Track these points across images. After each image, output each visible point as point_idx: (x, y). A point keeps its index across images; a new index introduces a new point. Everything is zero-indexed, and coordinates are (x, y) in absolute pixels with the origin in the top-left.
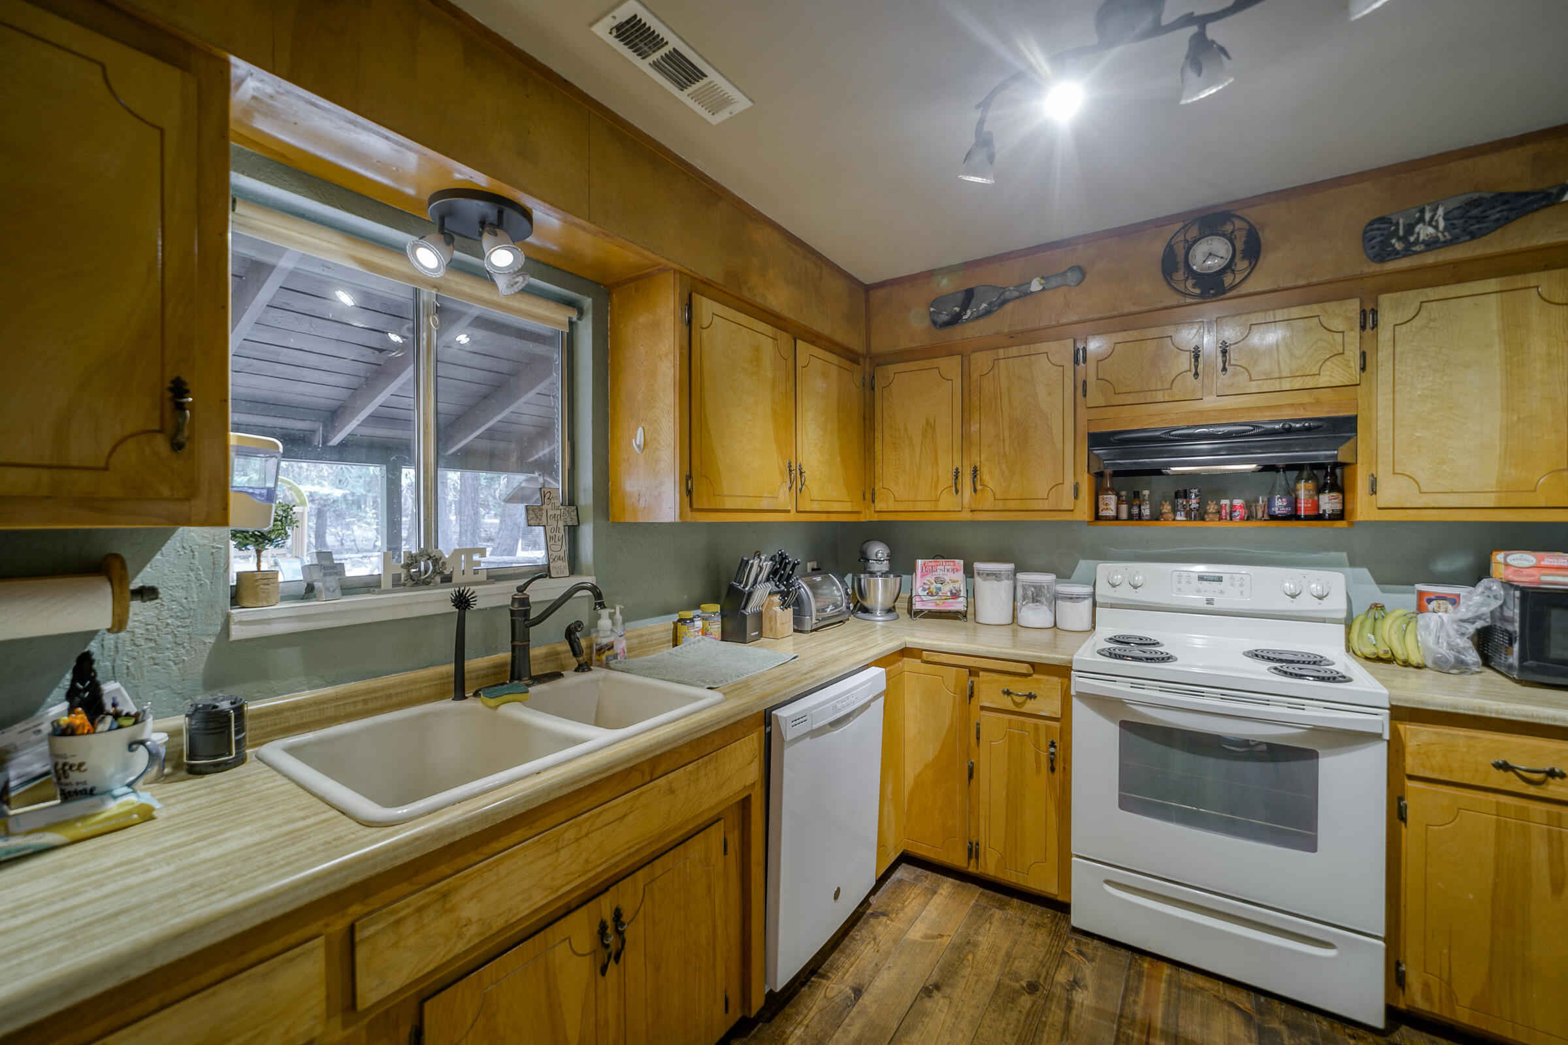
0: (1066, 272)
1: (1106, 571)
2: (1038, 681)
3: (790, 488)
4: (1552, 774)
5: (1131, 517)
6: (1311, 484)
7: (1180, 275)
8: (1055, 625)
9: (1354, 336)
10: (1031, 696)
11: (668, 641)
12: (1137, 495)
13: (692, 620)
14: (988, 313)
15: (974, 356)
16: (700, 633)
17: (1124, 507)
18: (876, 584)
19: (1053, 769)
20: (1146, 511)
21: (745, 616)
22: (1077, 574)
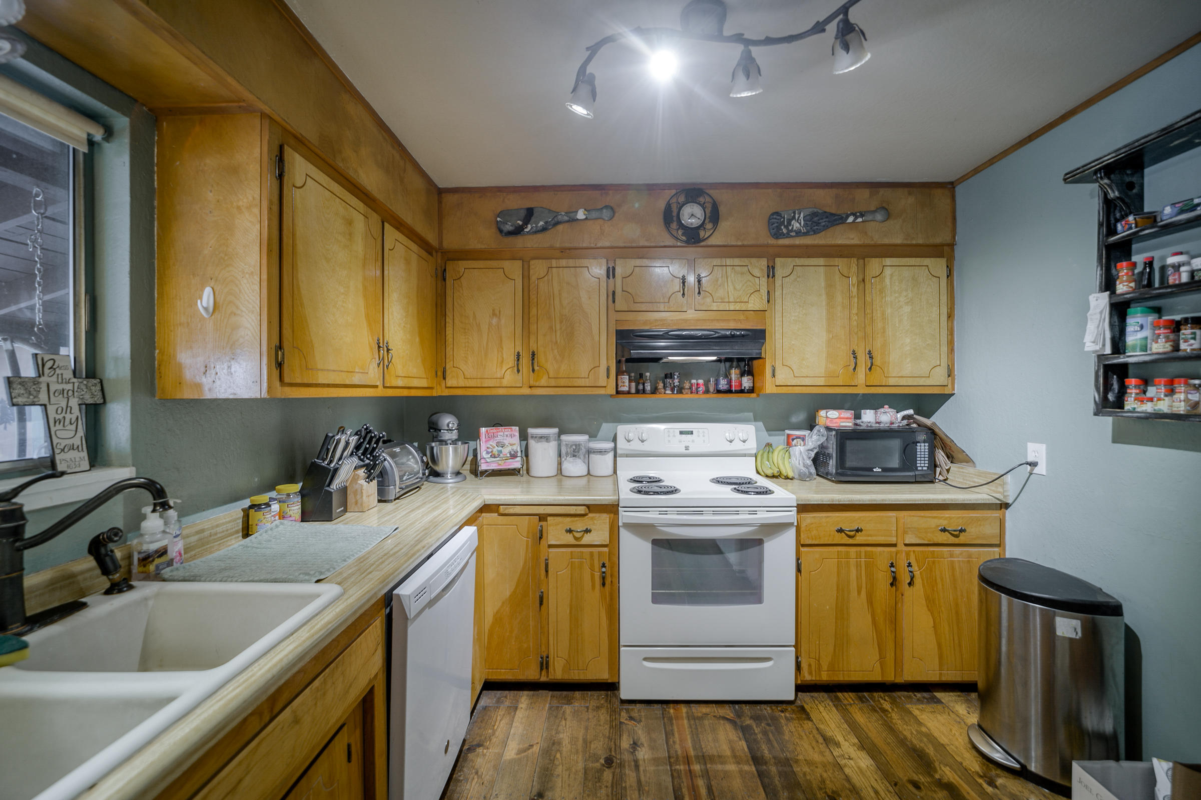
0: (602, 209)
1: (624, 430)
2: (592, 518)
3: (379, 365)
4: (858, 530)
5: (638, 392)
6: (738, 371)
7: (674, 225)
8: (589, 473)
9: (764, 280)
10: (587, 531)
11: (237, 532)
12: (641, 376)
13: (268, 505)
14: (544, 229)
15: (532, 262)
16: (277, 517)
17: (633, 384)
18: (447, 451)
19: (604, 584)
20: (648, 387)
21: (331, 493)
22: (601, 434)
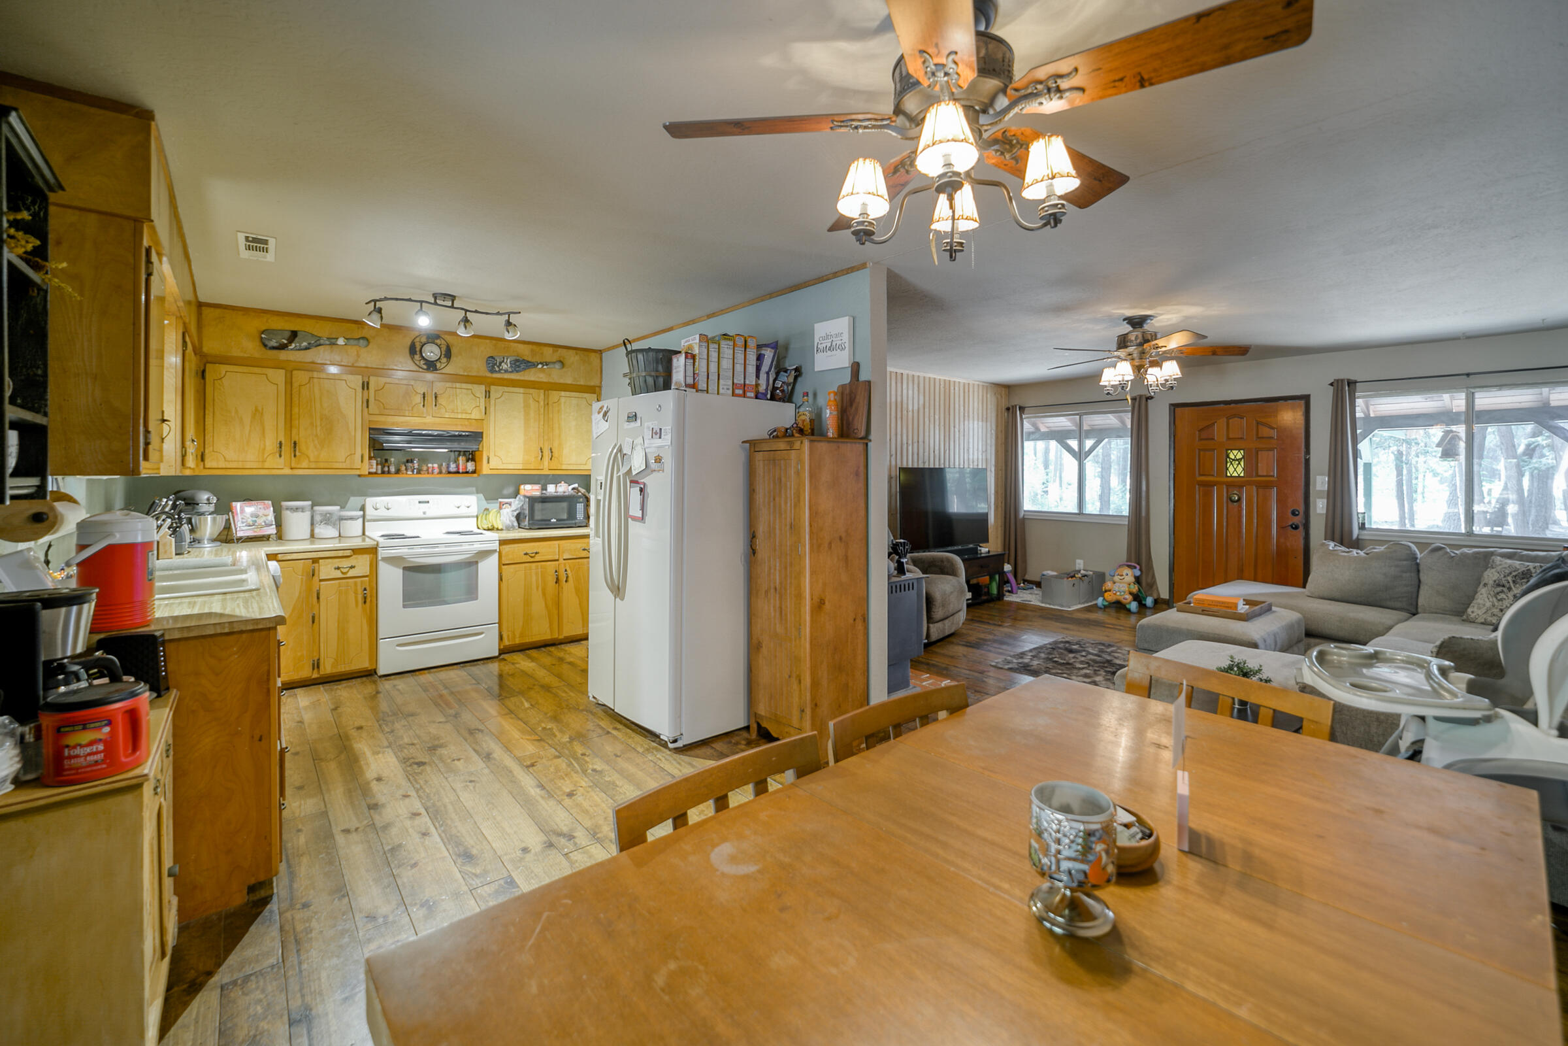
0: (359, 339)
1: (370, 502)
2: (356, 558)
4: (537, 552)
5: (383, 472)
6: (464, 458)
7: (417, 357)
8: (340, 536)
9: (483, 400)
10: (352, 567)
12: (386, 461)
14: (307, 348)
15: (294, 372)
17: (380, 467)
19: (365, 602)
20: (393, 469)
22: (349, 505)
